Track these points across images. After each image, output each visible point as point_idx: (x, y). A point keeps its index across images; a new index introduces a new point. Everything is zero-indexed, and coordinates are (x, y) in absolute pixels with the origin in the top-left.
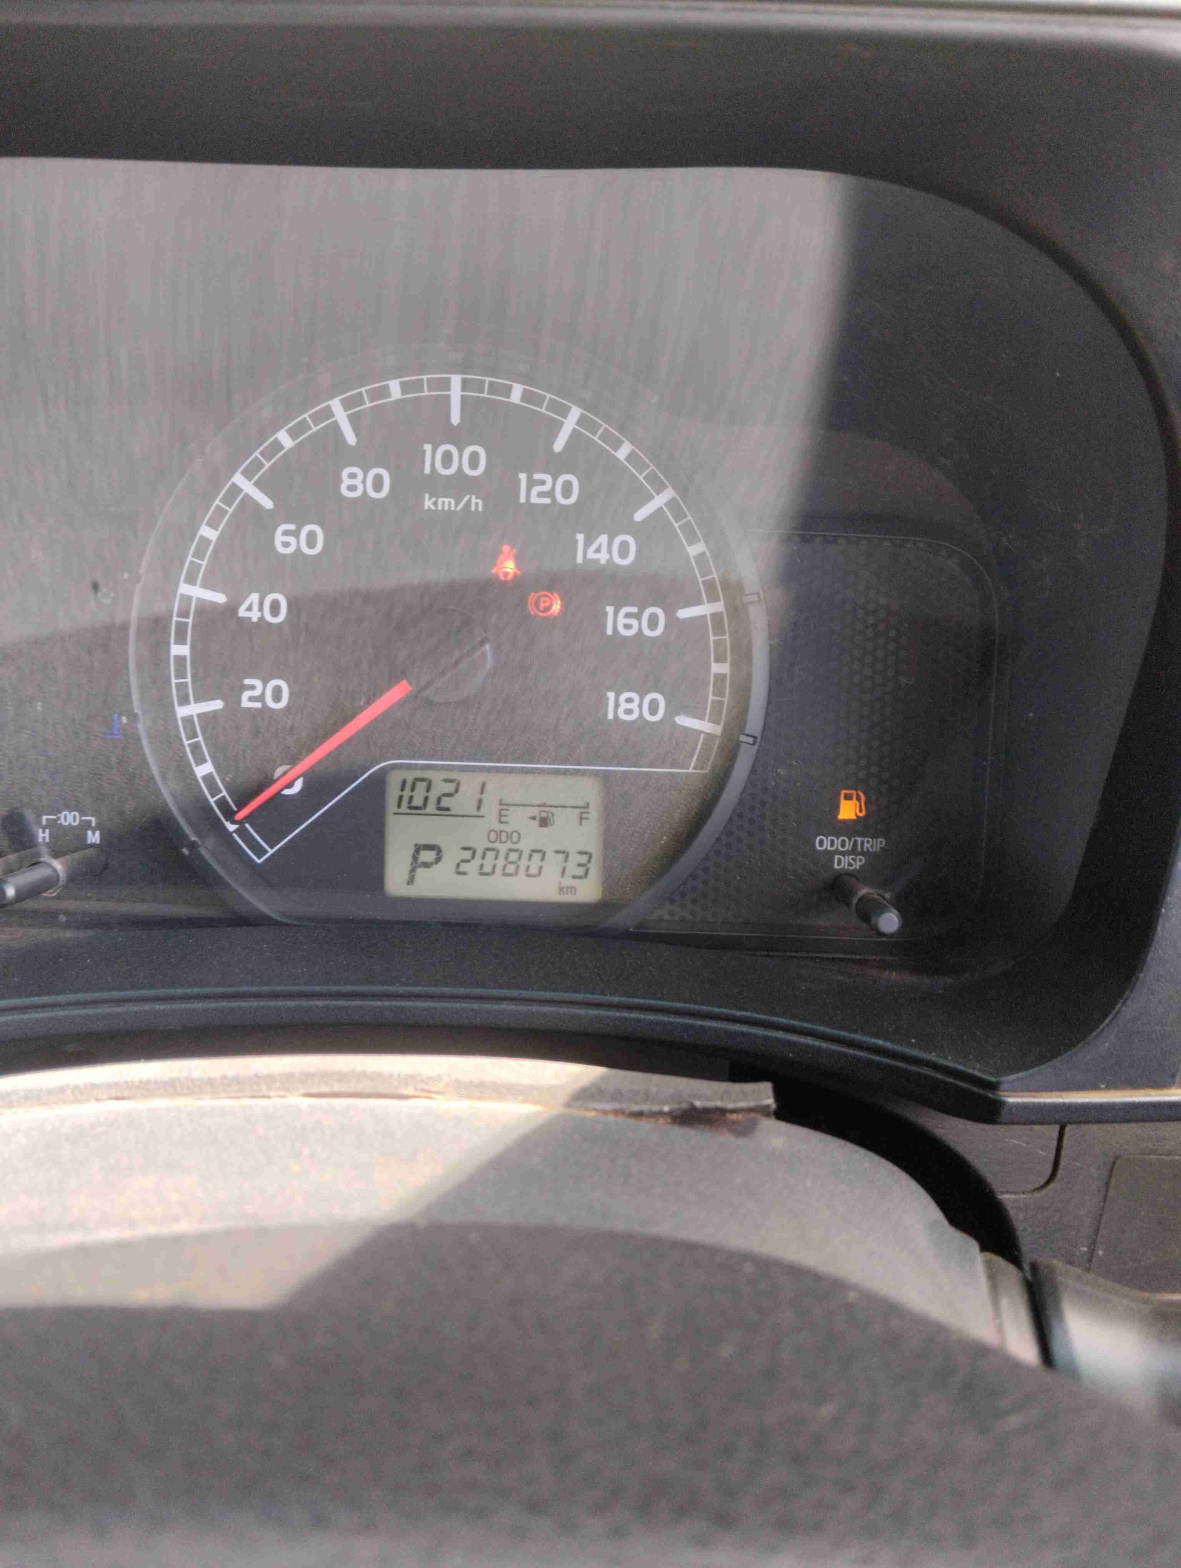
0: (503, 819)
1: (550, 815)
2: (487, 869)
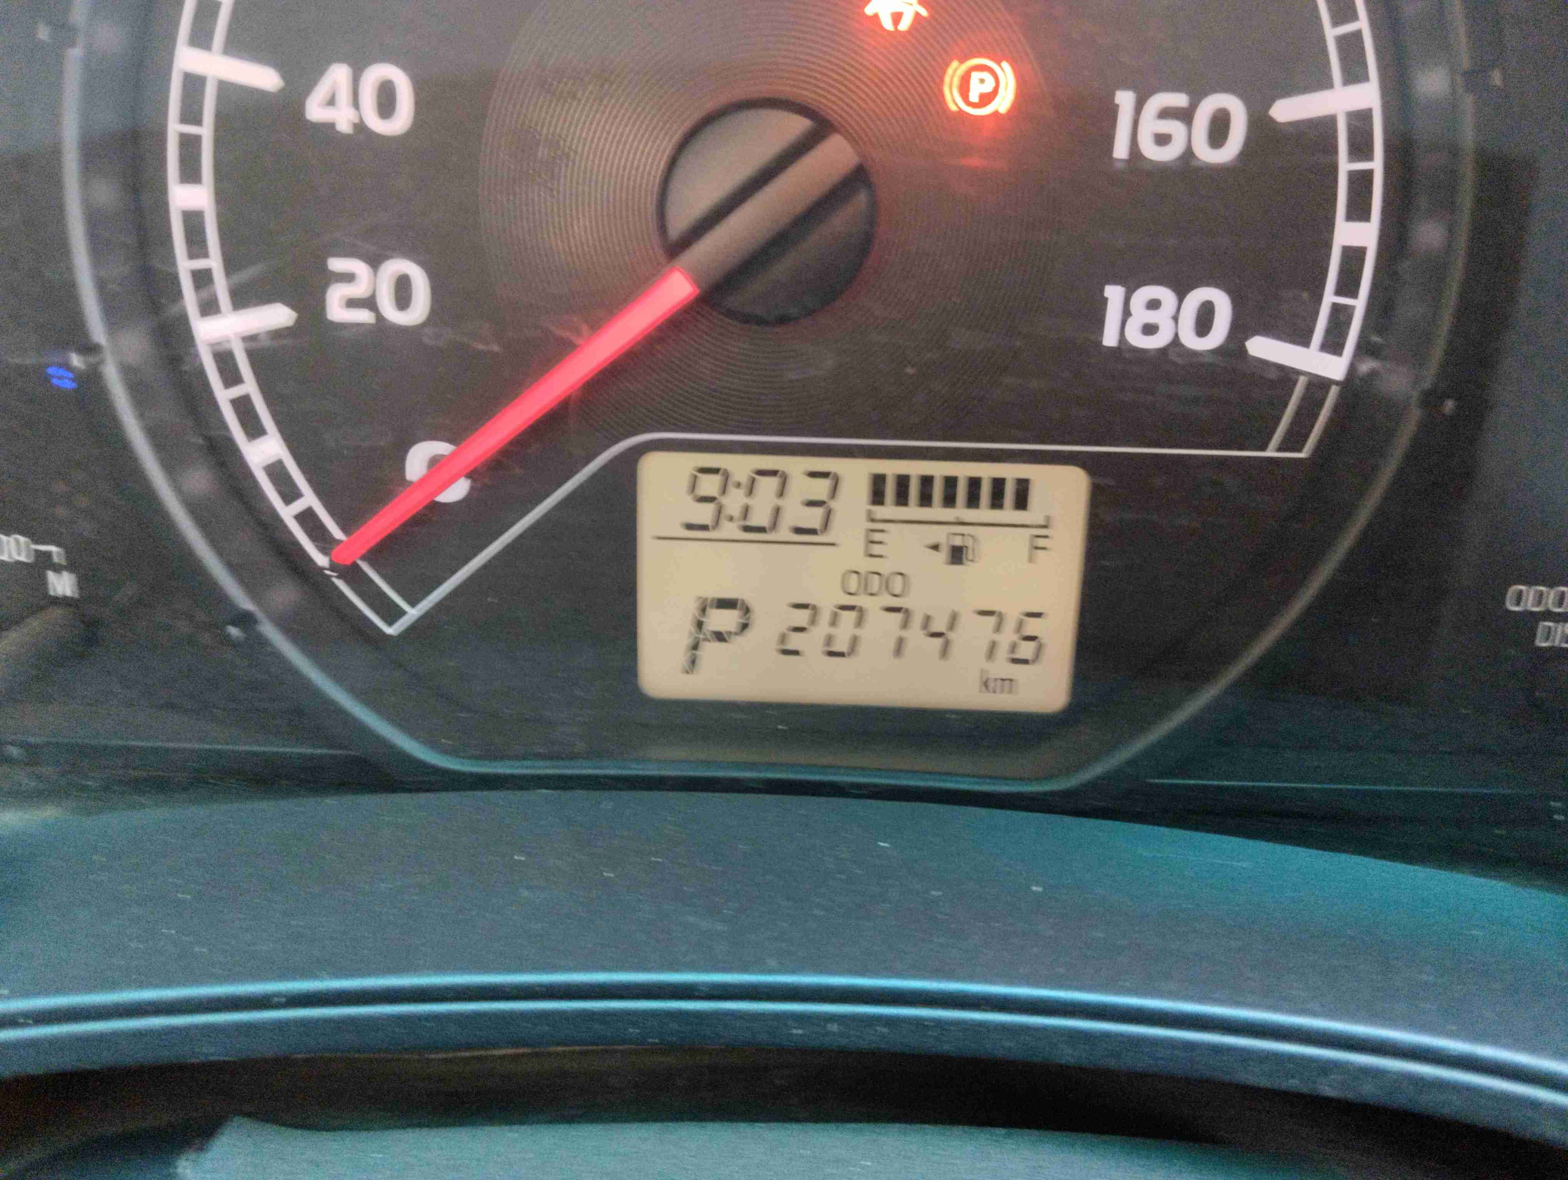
0: (876, 549)
1: (970, 543)
2: (841, 644)
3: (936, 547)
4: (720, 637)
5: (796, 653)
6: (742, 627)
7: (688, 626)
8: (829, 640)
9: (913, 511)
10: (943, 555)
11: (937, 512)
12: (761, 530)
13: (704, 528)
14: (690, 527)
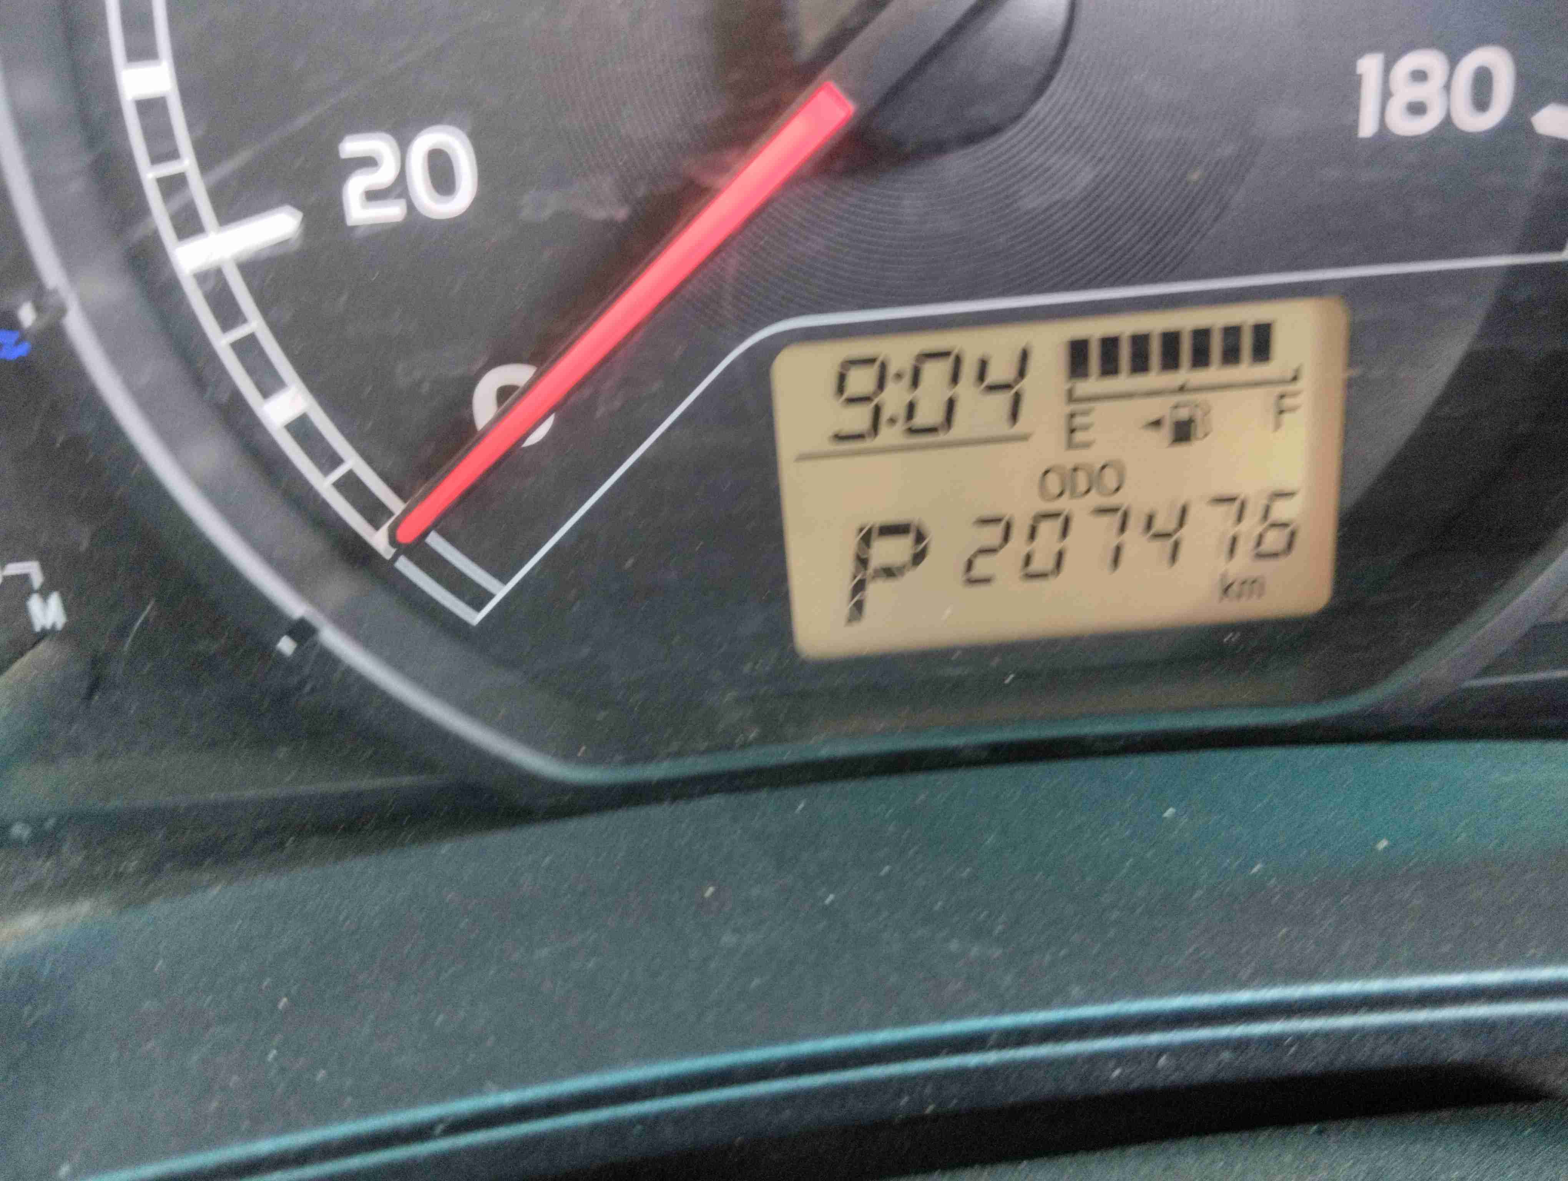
0: (1079, 436)
1: (1199, 414)
2: (1042, 561)
3: (1157, 424)
4: (889, 572)
5: (986, 581)
6: (918, 557)
7: (849, 565)
8: (1028, 560)
9: (1124, 382)
10: (1166, 432)
11: (1155, 379)
12: (931, 430)
13: (860, 437)
14: (840, 438)
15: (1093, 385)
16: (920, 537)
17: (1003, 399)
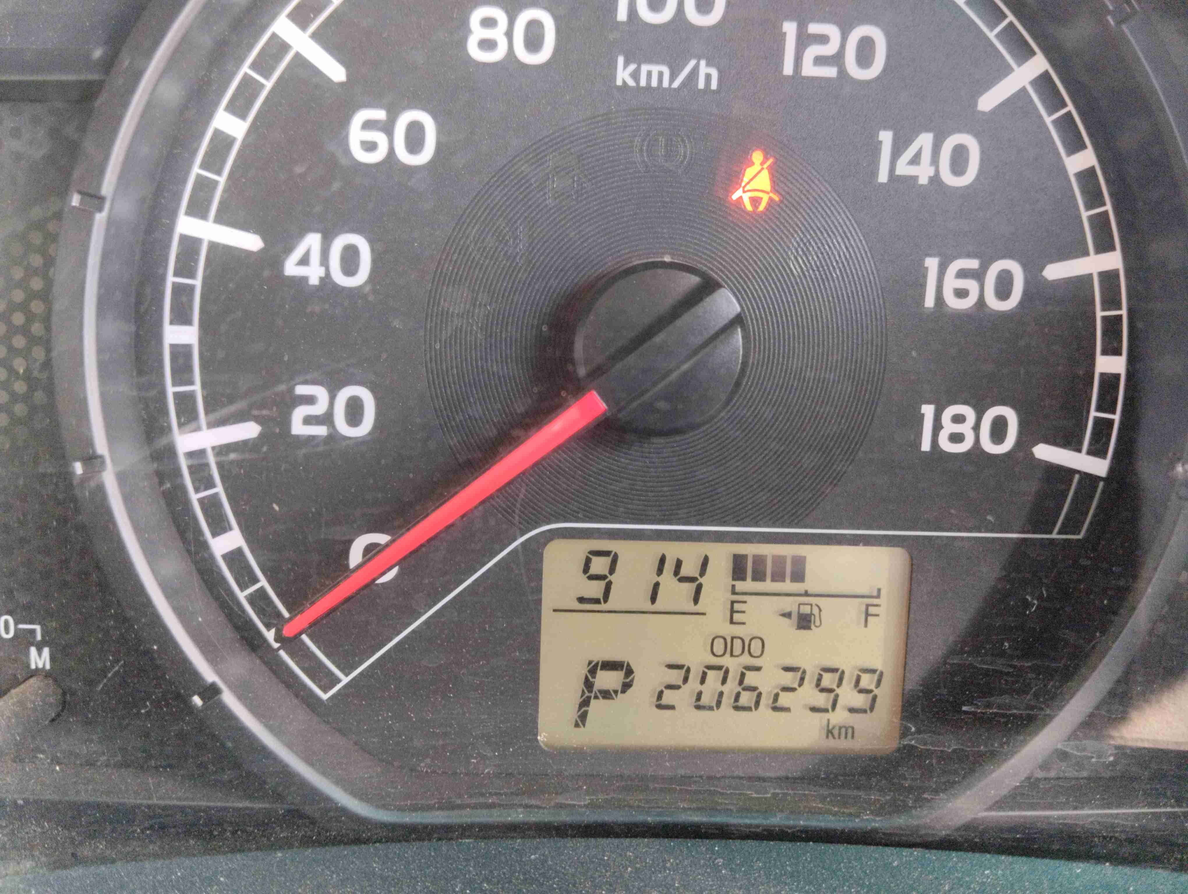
0: (737, 617)
1: (815, 610)
2: (709, 699)
3: (787, 615)
4: (606, 695)
5: (670, 707)
6: (626, 686)
8: (699, 696)
9: (768, 585)
10: (793, 622)
11: (788, 585)
13: (597, 601)
14: (584, 600)
15: (748, 585)
16: (629, 672)
17: (690, 587)
